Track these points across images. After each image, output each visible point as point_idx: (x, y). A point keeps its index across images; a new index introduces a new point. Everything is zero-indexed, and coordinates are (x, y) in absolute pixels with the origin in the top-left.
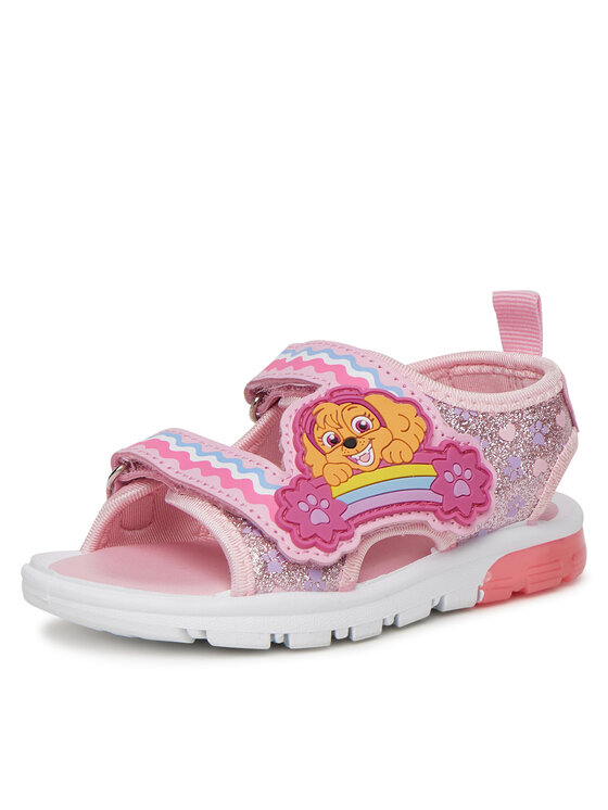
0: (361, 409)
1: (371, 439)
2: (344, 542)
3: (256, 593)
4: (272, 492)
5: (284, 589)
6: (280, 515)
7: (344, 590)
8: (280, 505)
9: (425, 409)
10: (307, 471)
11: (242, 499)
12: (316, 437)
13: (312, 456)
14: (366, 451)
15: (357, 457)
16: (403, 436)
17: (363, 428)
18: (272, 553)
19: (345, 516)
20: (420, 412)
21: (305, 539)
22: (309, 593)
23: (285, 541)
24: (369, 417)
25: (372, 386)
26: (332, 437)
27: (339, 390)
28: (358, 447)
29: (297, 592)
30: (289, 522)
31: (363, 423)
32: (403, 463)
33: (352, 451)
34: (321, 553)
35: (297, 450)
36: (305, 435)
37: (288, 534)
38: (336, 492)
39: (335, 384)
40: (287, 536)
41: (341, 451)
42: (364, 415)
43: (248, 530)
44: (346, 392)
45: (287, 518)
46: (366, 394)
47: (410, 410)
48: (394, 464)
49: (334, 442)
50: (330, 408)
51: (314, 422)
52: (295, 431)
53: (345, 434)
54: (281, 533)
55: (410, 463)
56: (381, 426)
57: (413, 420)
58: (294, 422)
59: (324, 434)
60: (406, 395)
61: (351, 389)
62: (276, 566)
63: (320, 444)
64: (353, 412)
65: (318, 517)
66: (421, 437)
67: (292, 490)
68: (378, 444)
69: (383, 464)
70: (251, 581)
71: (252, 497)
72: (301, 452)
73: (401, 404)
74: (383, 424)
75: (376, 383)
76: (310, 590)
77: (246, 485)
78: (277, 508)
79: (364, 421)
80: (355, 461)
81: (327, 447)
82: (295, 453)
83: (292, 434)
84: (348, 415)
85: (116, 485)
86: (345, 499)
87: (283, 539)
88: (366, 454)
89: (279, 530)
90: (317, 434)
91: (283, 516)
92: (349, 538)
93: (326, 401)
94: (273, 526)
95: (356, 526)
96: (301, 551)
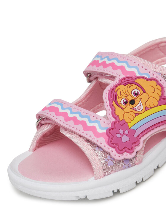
0: (134, 86)
1: (140, 99)
2: (137, 147)
3: (104, 176)
4: (105, 131)
5: (115, 171)
6: (110, 142)
7: (138, 164)
8: (109, 137)
9: (159, 80)
10: (117, 118)
11: (93, 136)
12: (118, 101)
13: (118, 111)
14: (139, 104)
15: (136, 108)
16: (153, 95)
17: (136, 94)
18: (109, 157)
19: (135, 136)
20: (158, 83)
21: (121, 150)
22: (125, 170)
23: (113, 152)
24: (138, 89)
25: (138, 75)
26: (125, 101)
27: (124, 79)
28: (136, 103)
29: (121, 171)
30: (113, 144)
31: (136, 92)
32: (155, 107)
33: (134, 106)
34: (128, 154)
35: (112, 108)
36: (114, 102)
37: (114, 149)
38: (130, 125)
39: (122, 76)
40: (114, 150)
41: (129, 106)
42: (136, 89)
43: (97, 148)
44: (127, 79)
45: (113, 142)
46: (135, 79)
47: (153, 83)
48: (151, 108)
49: (126, 103)
50: (122, 88)
51: (116, 95)
52: (109, 101)
53: (130, 99)
54: (111, 149)
55: (157, 106)
56: (144, 92)
57: (156, 87)
58: (108, 96)
59: (121, 100)
60: (151, 76)
61: (129, 78)
62: (111, 163)
63: (120, 105)
64: (132, 88)
65: (125, 139)
66: (160, 94)
67: (113, 129)
68: (144, 100)
69: (147, 109)
70: (102, 171)
71: (97, 135)
72: (113, 110)
73: (150, 81)
74: (144, 91)
75: (139, 73)
76: (125, 168)
77: (93, 129)
78: (108, 138)
79: (137, 91)
80: (135, 110)
81: (124, 106)
82: (111, 110)
83: (108, 102)
84: (130, 89)
85: (40, 125)
86: (134, 128)
87: (112, 151)
88: (140, 106)
89: (110, 148)
90: (119, 100)
91: (111, 141)
92: (138, 145)
93: (120, 85)
94: (107, 146)
95: (140, 138)
96: (120, 155)
